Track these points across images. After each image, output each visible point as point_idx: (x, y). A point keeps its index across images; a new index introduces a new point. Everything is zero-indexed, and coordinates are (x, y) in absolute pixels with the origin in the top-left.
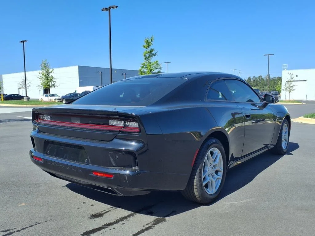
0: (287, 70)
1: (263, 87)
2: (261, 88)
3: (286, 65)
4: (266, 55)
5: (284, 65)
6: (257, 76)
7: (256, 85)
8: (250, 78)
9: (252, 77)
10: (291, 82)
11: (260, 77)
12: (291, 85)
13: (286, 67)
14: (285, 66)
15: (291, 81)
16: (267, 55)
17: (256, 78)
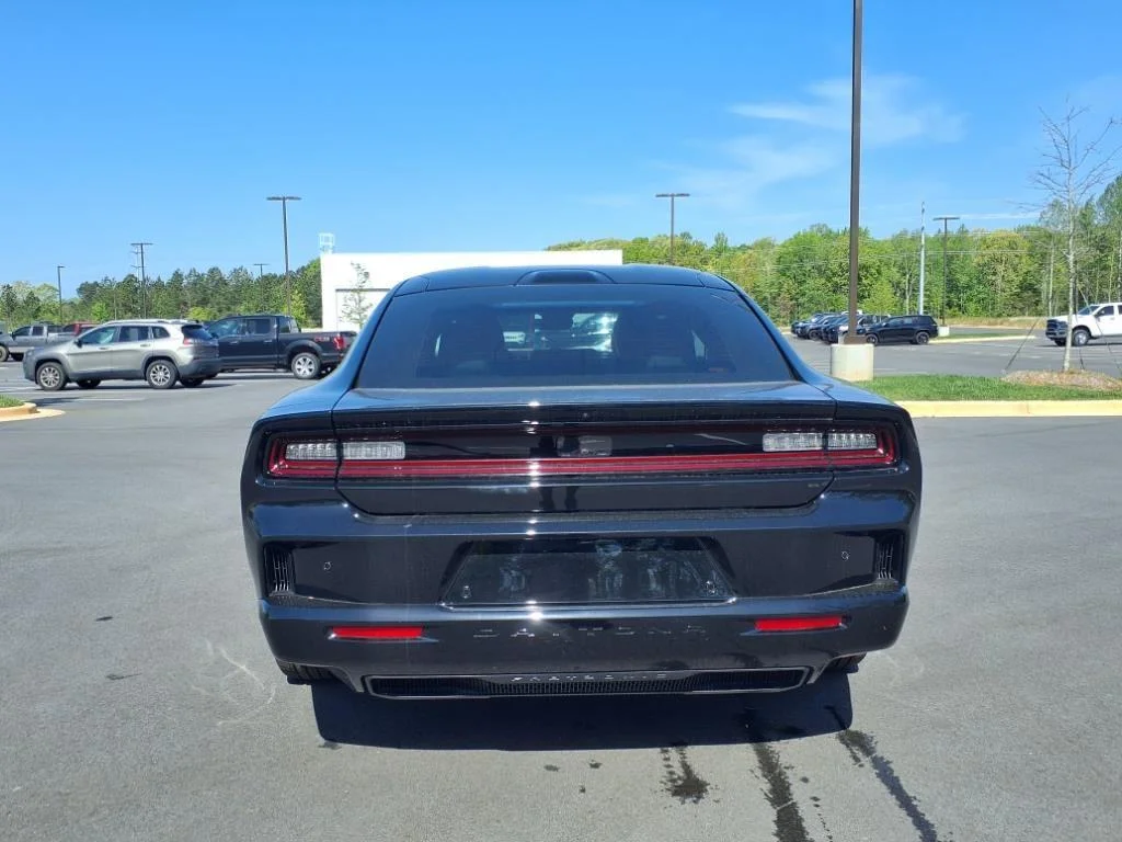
0: (334, 252)
1: (229, 309)
2: (220, 311)
3: (330, 235)
4: (274, 199)
5: (325, 235)
6: (203, 269)
7: (204, 299)
8: (177, 276)
9: (186, 273)
10: (362, 294)
11: (214, 271)
12: (363, 304)
13: (331, 244)
14: (327, 239)
15: (362, 290)
16: (279, 199)
17: (200, 277)
